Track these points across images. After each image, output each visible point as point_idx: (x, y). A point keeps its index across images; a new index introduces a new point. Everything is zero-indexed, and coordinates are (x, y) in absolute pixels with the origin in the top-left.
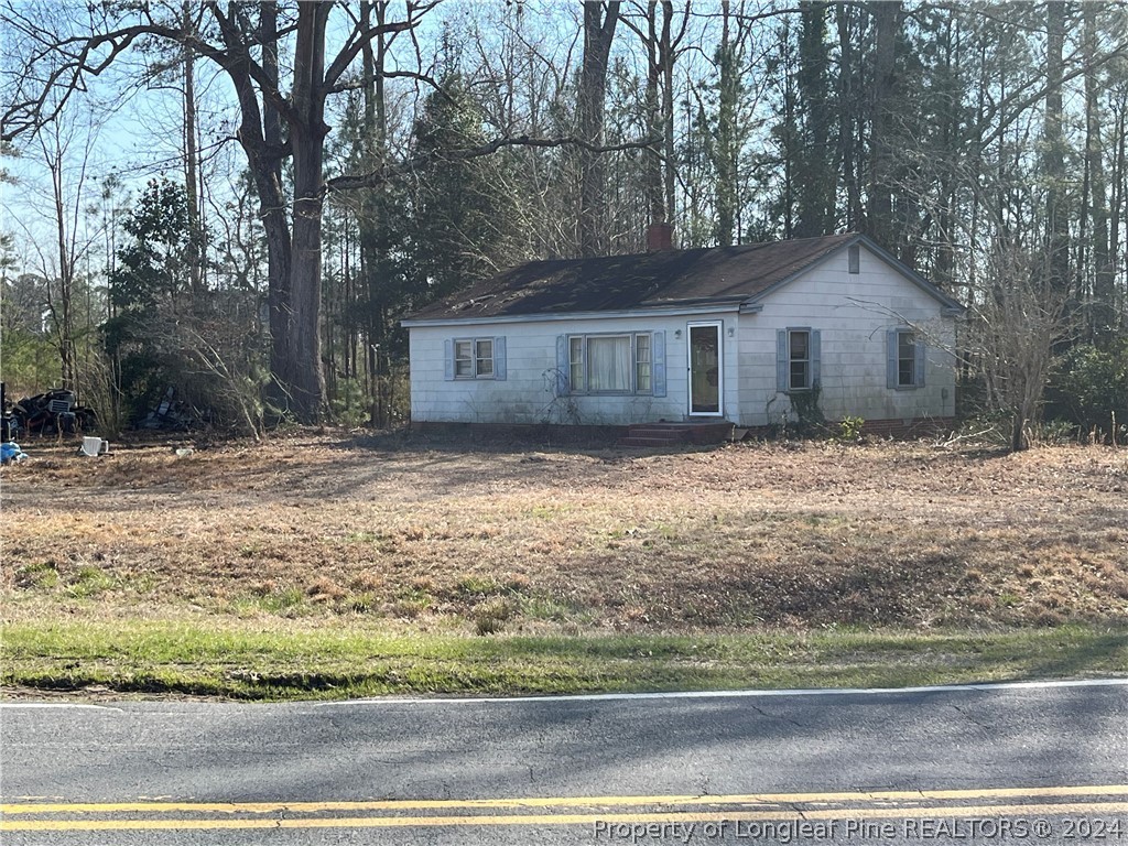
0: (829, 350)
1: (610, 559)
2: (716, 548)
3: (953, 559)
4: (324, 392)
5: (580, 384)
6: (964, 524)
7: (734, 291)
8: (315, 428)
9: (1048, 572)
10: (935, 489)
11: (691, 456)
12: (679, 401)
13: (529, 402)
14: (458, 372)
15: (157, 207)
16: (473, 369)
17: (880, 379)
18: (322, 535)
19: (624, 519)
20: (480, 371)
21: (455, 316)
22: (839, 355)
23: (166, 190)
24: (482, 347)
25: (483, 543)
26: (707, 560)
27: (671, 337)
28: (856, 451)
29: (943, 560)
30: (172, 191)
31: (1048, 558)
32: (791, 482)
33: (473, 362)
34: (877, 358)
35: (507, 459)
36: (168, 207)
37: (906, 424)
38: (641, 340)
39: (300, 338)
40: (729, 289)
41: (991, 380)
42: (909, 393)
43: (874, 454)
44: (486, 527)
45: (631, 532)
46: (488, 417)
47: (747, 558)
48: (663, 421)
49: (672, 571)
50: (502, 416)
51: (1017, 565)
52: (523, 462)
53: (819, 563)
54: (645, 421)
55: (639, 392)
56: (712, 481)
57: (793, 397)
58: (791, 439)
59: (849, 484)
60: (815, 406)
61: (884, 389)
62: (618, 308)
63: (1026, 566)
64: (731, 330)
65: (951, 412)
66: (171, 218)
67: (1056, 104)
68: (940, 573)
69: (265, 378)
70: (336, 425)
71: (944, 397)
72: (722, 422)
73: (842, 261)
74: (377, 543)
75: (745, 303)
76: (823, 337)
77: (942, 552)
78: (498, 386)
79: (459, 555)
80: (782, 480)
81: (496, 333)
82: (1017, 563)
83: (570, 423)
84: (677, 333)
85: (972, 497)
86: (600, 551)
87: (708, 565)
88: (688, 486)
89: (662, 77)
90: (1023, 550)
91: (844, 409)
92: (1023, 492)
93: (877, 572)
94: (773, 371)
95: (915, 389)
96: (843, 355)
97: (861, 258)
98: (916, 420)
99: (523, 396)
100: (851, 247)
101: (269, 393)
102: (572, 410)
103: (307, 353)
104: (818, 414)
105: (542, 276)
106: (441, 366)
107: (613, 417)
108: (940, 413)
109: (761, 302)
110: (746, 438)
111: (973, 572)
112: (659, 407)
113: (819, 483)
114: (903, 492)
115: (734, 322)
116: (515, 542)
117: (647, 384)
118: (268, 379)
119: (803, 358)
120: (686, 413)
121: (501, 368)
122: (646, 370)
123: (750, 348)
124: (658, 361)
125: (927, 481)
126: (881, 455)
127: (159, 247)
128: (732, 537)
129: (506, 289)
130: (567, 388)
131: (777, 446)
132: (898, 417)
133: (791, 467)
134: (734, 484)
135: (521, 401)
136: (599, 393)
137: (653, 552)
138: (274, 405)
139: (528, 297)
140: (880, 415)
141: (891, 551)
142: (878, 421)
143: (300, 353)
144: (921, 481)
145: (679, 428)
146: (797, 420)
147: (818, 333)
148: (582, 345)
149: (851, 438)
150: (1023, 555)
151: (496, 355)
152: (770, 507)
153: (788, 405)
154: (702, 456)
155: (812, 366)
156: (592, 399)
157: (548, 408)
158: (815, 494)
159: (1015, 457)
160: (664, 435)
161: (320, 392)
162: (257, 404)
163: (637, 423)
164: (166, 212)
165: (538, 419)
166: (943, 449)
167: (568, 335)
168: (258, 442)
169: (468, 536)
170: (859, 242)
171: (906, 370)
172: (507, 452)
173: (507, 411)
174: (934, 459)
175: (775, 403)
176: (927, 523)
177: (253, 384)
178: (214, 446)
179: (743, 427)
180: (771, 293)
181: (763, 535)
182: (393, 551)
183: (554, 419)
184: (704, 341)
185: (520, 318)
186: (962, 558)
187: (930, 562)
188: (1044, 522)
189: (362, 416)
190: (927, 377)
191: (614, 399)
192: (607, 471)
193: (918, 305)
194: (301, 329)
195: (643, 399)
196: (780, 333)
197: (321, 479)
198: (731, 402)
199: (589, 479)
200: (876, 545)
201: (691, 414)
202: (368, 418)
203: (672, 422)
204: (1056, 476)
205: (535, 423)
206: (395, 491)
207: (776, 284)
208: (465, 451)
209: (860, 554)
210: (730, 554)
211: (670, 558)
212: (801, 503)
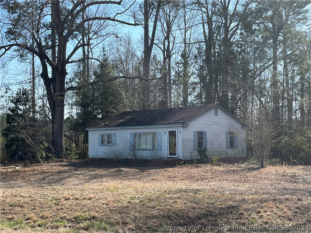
0: (209, 137)
1: (127, 207)
2: (162, 203)
3: (236, 207)
4: (64, 149)
5: (137, 147)
6: (242, 194)
7: (181, 120)
8: (61, 160)
9: (266, 211)
10: (236, 181)
11: (167, 169)
12: (165, 152)
13: (122, 152)
14: (102, 143)
15: (21, 96)
16: (106, 143)
17: (224, 146)
18: (38, 198)
19: (138, 192)
20: (108, 143)
21: (101, 127)
22: (212, 139)
23: (23, 91)
24: (109, 136)
25: (89, 201)
26: (158, 207)
27: (163, 133)
28: (216, 167)
29: (233, 207)
30: (25, 91)
31: (266, 206)
32: (193, 178)
33: (106, 140)
34: (223, 140)
35: (111, 170)
36: (24, 95)
37: (232, 159)
38: (154, 134)
39: (58, 134)
40: (180, 119)
41: (255, 147)
42: (233, 150)
43: (221, 169)
44: (91, 195)
45: (137, 197)
46: (111, 157)
47: (171, 206)
48: (160, 158)
49: (146, 211)
50: (115, 156)
51: (256, 209)
52: (116, 171)
53: (194, 208)
54: (155, 158)
55: (154, 150)
56: (170, 178)
57: (199, 151)
58: (197, 164)
59: (211, 179)
60: (205, 154)
61: (226, 149)
62: (147, 125)
63: (259, 209)
64: (180, 132)
65: (245, 155)
66: (25, 99)
67: (275, 68)
68: (232, 212)
69: (46, 145)
70: (67, 159)
71: (243, 151)
72: (177, 158)
73: (213, 112)
74: (55, 201)
75: (184, 124)
76: (207, 134)
77: (233, 204)
78: (114, 148)
79: (79, 206)
80: (191, 178)
81: (113, 132)
82: (256, 208)
83: (134, 158)
84: (165, 132)
85: (247, 184)
86: (125, 204)
87: (158, 209)
88: (162, 180)
89: (167, 60)
90: (259, 203)
91: (214, 155)
92: (262, 182)
93: (212, 211)
94: (192, 144)
95: (235, 149)
96: (213, 139)
97: (218, 111)
98: (235, 158)
99: (121, 151)
100: (215, 108)
101: (48, 150)
102: (134, 155)
103: (59, 137)
104: (206, 156)
105: (128, 116)
106: (97, 141)
107: (146, 157)
108: (242, 155)
109: (188, 124)
110: (184, 164)
111: (242, 212)
112: (159, 154)
113: (201, 178)
114: (226, 182)
115: (181, 129)
116: (99, 201)
117: (156, 147)
118: (47, 146)
119: (201, 140)
120: (167, 156)
121: (114, 142)
122: (156, 143)
123: (186, 137)
124: (159, 140)
125: (234, 178)
126: (223, 169)
127: (21, 107)
128: (168, 199)
129: (117, 119)
130: (134, 148)
131: (193, 166)
132: (229, 157)
133: (195, 173)
134: (176, 179)
135: (120, 152)
136: (142, 150)
137: (142, 204)
138: (49, 153)
139: (123, 122)
140: (224, 156)
141: (217, 204)
142: (224, 158)
143: (57, 138)
144: (232, 178)
145: (165, 160)
146: (200, 158)
147: (206, 132)
148: (138, 136)
149: (215, 164)
150: (258, 205)
151: (113, 138)
152: (184, 187)
153: (197, 154)
154: (170, 169)
155: (204, 142)
156: (140, 152)
157: (128, 154)
158: (200, 182)
159: (262, 170)
160: (160, 163)
161: (63, 149)
162: (44, 153)
163: (153, 159)
164: (23, 97)
165: (125, 157)
166: (241, 167)
167: (134, 133)
168: (41, 164)
169: (85, 199)
170: (218, 106)
171: (232, 143)
172: (112, 168)
173: (116, 155)
174: (238, 171)
175: (193, 153)
176: (230, 193)
177: (43, 147)
178: (28, 166)
179: (183, 160)
180: (192, 121)
181: (178, 198)
182: (58, 204)
183: (129, 157)
184: (172, 134)
185: (120, 128)
186: (239, 206)
187: (229, 208)
188: (267, 193)
189: (76, 156)
190: (238, 145)
191: (146, 152)
192: (139, 174)
193: (235, 124)
194: (58, 131)
195: (155, 152)
196: (194, 133)
197: (52, 177)
198: (180, 153)
199: (133, 177)
200: (213, 201)
201: (169, 156)
202: (77, 157)
203: (163, 158)
204: (273, 176)
205: (124, 158)
206: (73, 181)
207: (193, 118)
208: (100, 168)
209: (207, 205)
210: (166, 205)
211: (147, 207)
212: (195, 186)
